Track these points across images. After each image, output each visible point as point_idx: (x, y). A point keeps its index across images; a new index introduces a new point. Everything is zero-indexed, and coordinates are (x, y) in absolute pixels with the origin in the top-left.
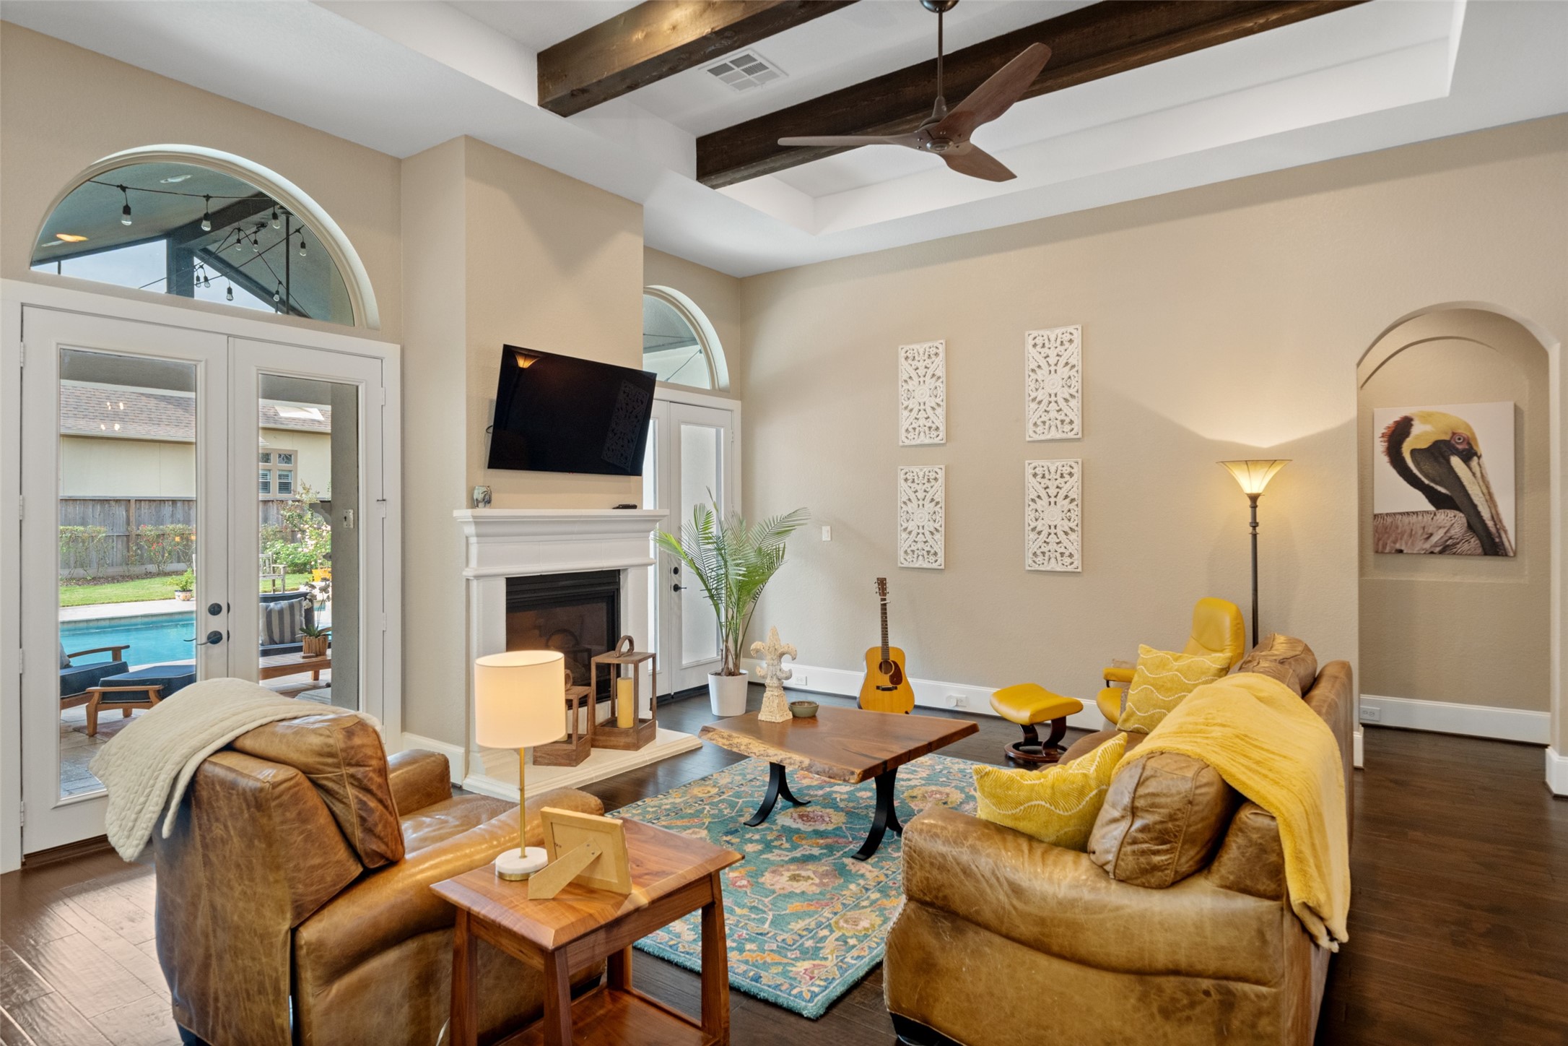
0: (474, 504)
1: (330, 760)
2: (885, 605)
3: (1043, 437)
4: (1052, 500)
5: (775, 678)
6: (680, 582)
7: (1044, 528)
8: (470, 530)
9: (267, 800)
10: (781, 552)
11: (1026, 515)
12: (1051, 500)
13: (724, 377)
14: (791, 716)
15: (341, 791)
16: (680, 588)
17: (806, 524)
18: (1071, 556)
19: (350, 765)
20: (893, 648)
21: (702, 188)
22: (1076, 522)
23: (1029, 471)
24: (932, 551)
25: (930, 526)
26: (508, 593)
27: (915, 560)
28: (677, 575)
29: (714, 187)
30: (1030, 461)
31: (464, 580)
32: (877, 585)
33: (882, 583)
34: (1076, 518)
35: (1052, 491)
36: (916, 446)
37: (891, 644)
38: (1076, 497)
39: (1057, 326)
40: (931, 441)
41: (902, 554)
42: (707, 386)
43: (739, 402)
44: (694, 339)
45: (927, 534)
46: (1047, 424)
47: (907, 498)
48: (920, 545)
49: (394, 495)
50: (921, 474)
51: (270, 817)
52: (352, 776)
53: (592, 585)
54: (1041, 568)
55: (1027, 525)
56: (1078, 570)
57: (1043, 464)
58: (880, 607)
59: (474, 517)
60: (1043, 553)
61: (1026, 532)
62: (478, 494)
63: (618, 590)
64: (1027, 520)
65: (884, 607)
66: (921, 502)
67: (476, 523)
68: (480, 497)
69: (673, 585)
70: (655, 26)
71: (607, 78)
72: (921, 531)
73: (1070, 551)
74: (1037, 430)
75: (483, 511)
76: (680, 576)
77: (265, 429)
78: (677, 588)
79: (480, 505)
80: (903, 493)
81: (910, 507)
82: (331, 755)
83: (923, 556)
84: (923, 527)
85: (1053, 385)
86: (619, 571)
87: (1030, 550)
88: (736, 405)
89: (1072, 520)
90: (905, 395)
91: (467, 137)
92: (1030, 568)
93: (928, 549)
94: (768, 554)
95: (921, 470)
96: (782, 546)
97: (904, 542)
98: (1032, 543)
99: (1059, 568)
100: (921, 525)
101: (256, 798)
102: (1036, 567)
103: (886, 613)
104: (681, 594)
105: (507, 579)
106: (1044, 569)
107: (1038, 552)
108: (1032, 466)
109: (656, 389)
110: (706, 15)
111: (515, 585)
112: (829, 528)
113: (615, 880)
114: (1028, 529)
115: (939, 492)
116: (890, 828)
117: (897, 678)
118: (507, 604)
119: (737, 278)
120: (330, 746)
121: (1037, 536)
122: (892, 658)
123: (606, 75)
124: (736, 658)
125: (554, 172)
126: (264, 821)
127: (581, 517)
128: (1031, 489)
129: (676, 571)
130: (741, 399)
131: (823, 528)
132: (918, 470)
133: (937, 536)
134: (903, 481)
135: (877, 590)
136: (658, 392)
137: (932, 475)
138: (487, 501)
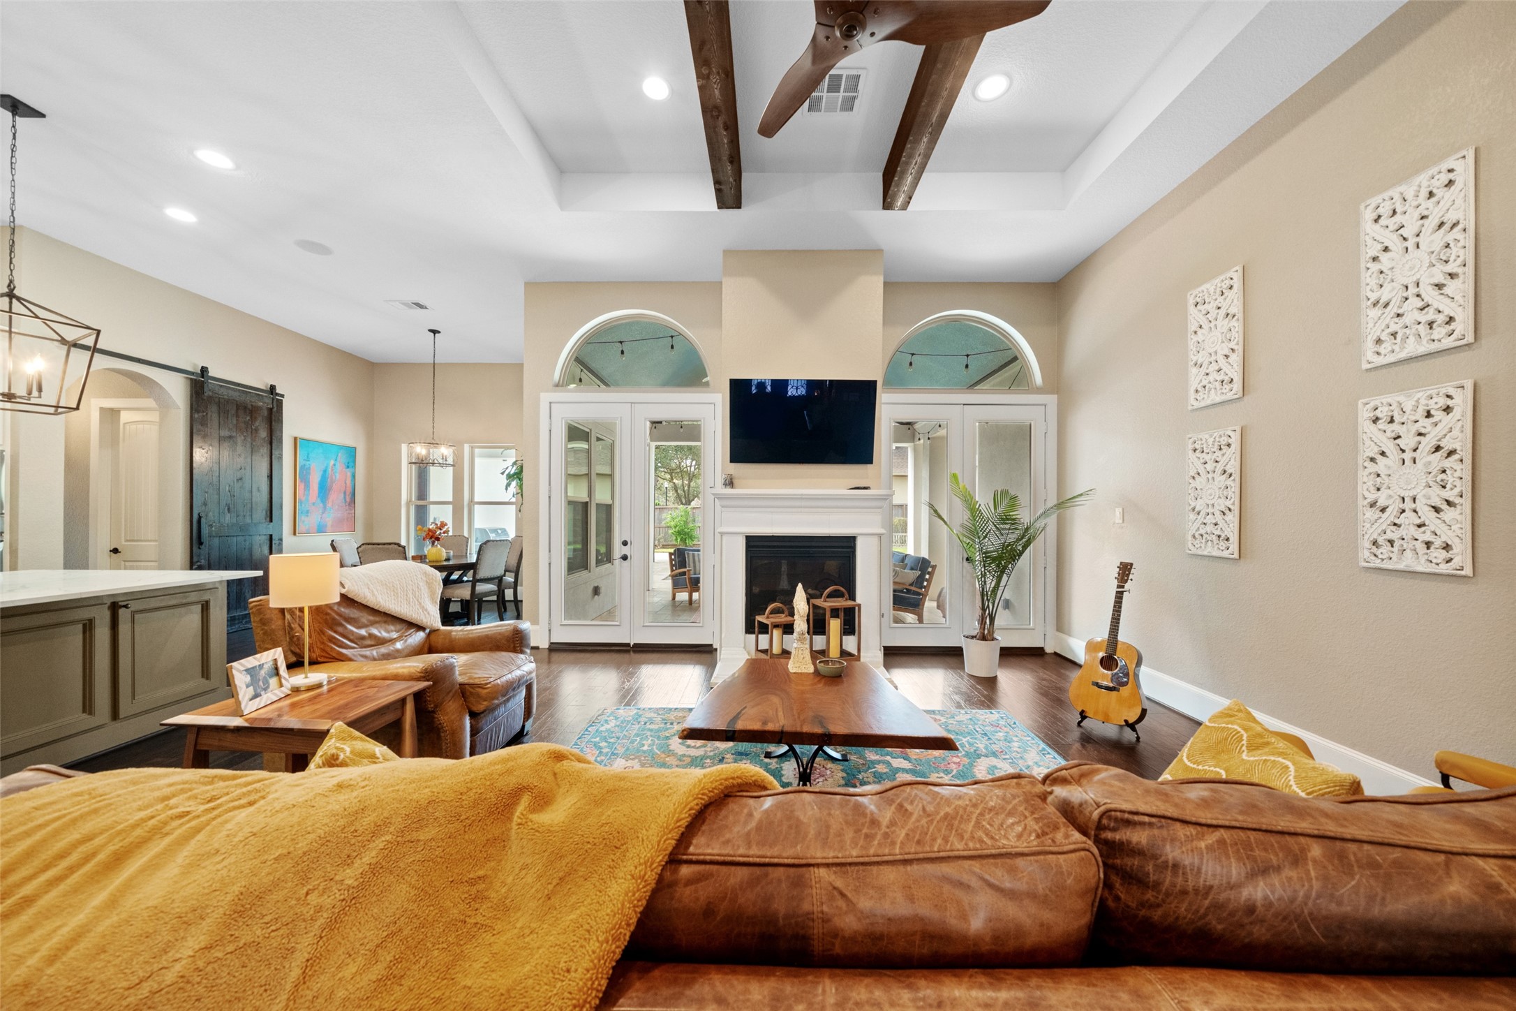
2: (1122, 593)
3: (1391, 358)
4: (1408, 456)
7: (1390, 502)
11: (1360, 483)
12: (1404, 456)
18: (1447, 547)
22: (1457, 491)
23: (1365, 414)
24: (1223, 536)
25: (1222, 504)
27: (1203, 546)
30: (1365, 401)
34: (1458, 483)
35: (1408, 441)
36: (1207, 407)
37: (1121, 638)
38: (1457, 446)
39: (1417, 172)
40: (1224, 398)
41: (1190, 538)
45: (1218, 514)
46: (1399, 336)
47: (1195, 471)
48: (1209, 528)
50: (1211, 441)
54: (1387, 565)
55: (1360, 497)
56: (1463, 573)
57: (1389, 400)
60: (1391, 542)
61: (1360, 508)
64: (1361, 489)
66: (1210, 476)
72: (1210, 510)
73: (1444, 538)
74: (1382, 350)
81: (1199, 482)
84: (1213, 505)
85: (1411, 269)
87: (1366, 537)
89: (1448, 486)
90: (1194, 349)
92: (1366, 564)
93: (1218, 532)
95: (1211, 436)
98: (1371, 526)
99: (1422, 567)
100: (1210, 502)
102: (1377, 563)
103: (1121, 603)
106: (1391, 567)
107: (1380, 540)
108: (1372, 405)
114: (1362, 503)
115: (1232, 460)
121: (1378, 514)
128: (1368, 442)
131: (1117, 509)
132: (1207, 436)
133: (1229, 516)
134: (1191, 452)
137: (1224, 440)
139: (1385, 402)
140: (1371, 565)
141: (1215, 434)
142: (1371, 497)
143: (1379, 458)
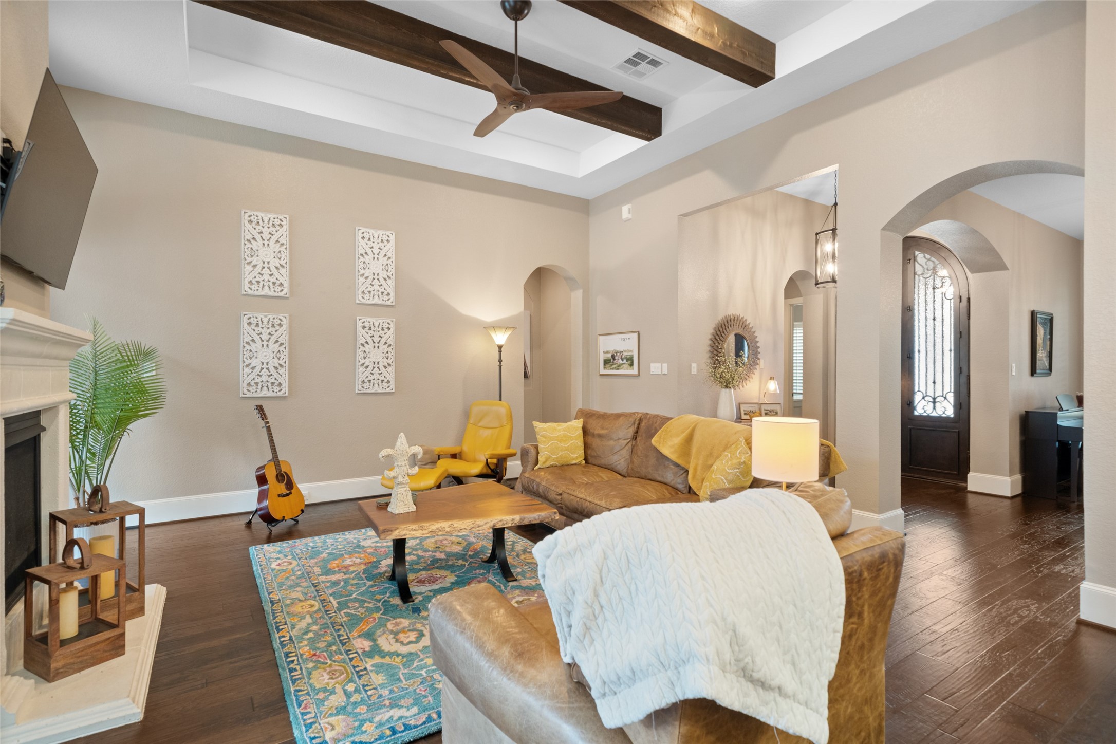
4: (376, 345)
30: (360, 318)
55: (357, 361)
92: (359, 392)
102: (364, 391)
108: (362, 320)
128: (361, 337)
139: (369, 320)
140: (362, 392)
141: (270, 316)
142: (362, 361)
143: (365, 345)
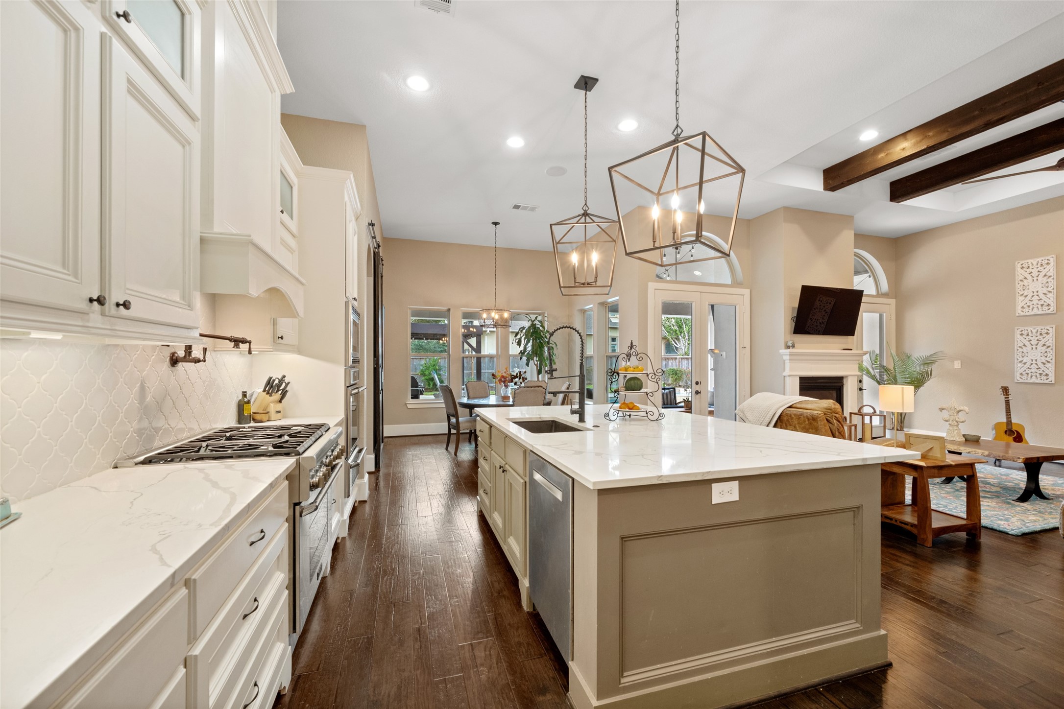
0: (788, 347)
1: (829, 411)
5: (955, 421)
6: (863, 387)
8: (786, 358)
9: (817, 418)
10: (929, 373)
13: (885, 286)
14: (964, 440)
15: (832, 420)
16: (863, 389)
17: (944, 359)
19: (835, 413)
20: (1014, 423)
21: (894, 204)
26: (800, 383)
28: (861, 384)
29: (898, 202)
31: (783, 377)
32: (1001, 390)
33: (1005, 390)
42: (874, 293)
43: (895, 300)
44: (867, 271)
49: (748, 345)
51: (817, 423)
52: (835, 416)
53: (831, 383)
58: (1004, 402)
59: (790, 352)
62: (790, 344)
63: (843, 386)
65: (1007, 403)
67: (790, 355)
68: (791, 345)
69: (859, 388)
70: (892, 150)
71: (863, 174)
75: (791, 350)
76: (863, 384)
77: (611, 328)
78: (861, 389)
79: (791, 348)
80: (1019, 342)
82: (830, 409)
83: (1036, 376)
86: (843, 377)
88: (893, 302)
91: (784, 207)
94: (921, 374)
96: (929, 370)
97: (1019, 368)
101: (813, 417)
104: (863, 392)
105: (800, 377)
109: (863, 298)
110: (923, 141)
111: (803, 380)
112: (959, 362)
113: (939, 456)
116: (1036, 495)
117: (1019, 438)
118: (800, 387)
119: (893, 239)
120: (829, 407)
122: (1014, 428)
123: (862, 173)
124: (901, 423)
125: (816, 212)
126: (816, 424)
127: (830, 353)
129: (860, 381)
130: (896, 298)
135: (1002, 393)
136: (864, 299)
138: (793, 346)
